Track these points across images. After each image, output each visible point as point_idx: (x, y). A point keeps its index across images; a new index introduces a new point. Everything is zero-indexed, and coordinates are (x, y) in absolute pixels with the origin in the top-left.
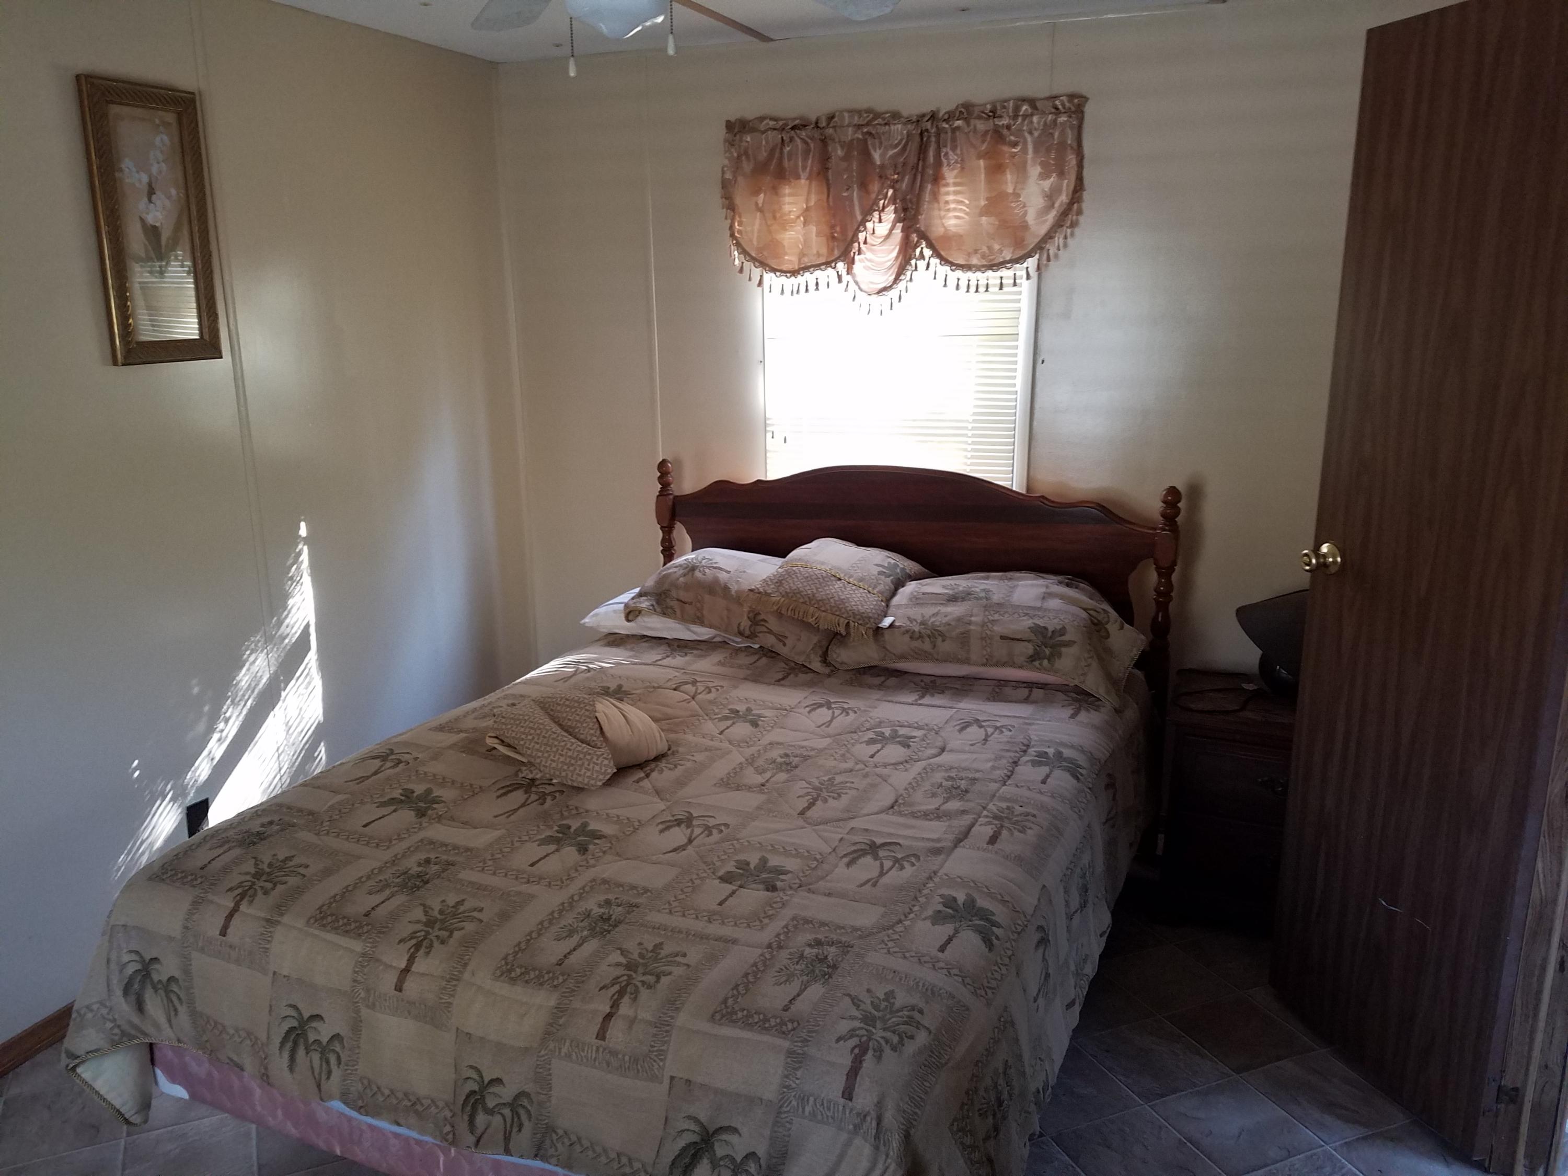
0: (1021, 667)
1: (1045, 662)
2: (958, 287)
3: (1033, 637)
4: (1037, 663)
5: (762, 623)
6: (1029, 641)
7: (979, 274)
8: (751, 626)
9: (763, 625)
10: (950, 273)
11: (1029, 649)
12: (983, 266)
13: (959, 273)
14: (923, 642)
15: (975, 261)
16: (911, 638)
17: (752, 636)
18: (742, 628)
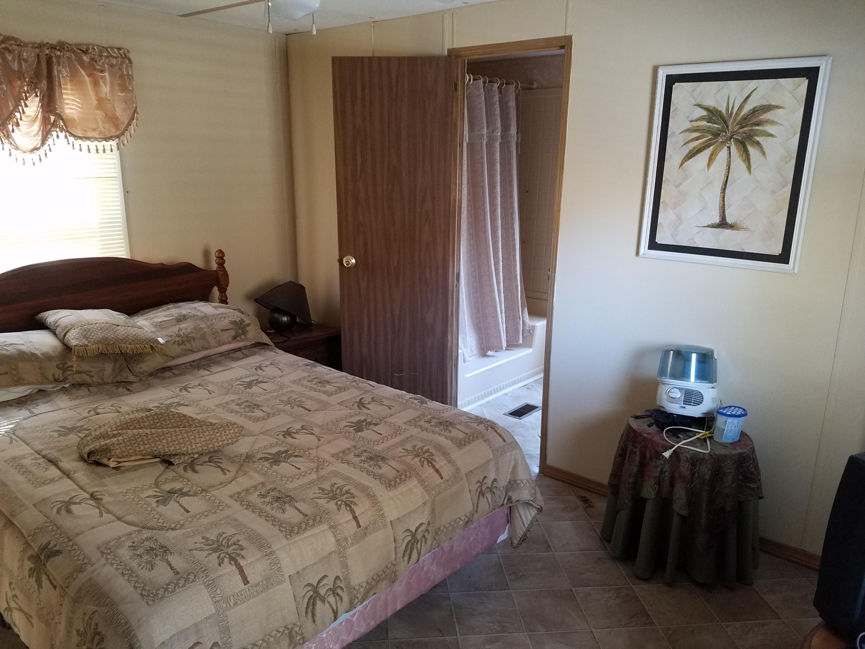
0: (230, 343)
1: (243, 337)
2: (81, 150)
3: (233, 326)
4: (238, 338)
5: (69, 369)
6: (231, 329)
7: (96, 143)
8: (63, 373)
9: (70, 370)
10: (75, 141)
11: (233, 333)
12: (100, 138)
13: (80, 142)
14: (186, 345)
15: (90, 134)
16: (178, 345)
17: (64, 380)
18: (57, 377)
